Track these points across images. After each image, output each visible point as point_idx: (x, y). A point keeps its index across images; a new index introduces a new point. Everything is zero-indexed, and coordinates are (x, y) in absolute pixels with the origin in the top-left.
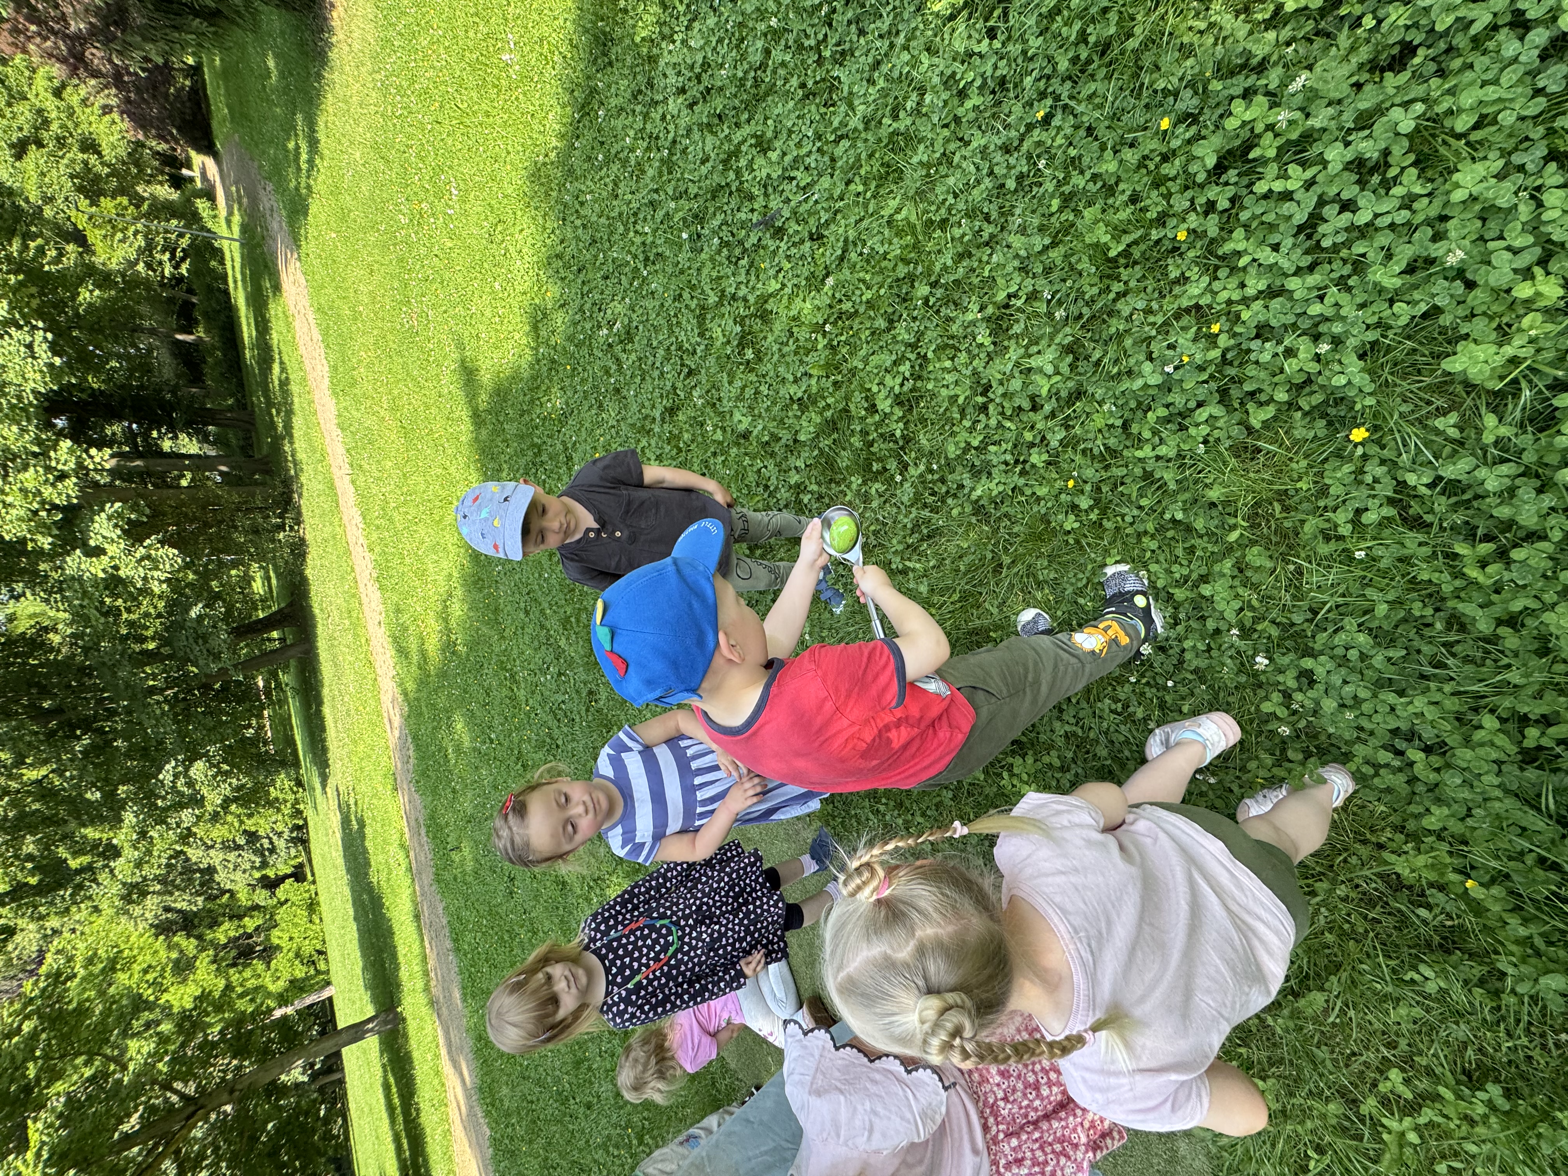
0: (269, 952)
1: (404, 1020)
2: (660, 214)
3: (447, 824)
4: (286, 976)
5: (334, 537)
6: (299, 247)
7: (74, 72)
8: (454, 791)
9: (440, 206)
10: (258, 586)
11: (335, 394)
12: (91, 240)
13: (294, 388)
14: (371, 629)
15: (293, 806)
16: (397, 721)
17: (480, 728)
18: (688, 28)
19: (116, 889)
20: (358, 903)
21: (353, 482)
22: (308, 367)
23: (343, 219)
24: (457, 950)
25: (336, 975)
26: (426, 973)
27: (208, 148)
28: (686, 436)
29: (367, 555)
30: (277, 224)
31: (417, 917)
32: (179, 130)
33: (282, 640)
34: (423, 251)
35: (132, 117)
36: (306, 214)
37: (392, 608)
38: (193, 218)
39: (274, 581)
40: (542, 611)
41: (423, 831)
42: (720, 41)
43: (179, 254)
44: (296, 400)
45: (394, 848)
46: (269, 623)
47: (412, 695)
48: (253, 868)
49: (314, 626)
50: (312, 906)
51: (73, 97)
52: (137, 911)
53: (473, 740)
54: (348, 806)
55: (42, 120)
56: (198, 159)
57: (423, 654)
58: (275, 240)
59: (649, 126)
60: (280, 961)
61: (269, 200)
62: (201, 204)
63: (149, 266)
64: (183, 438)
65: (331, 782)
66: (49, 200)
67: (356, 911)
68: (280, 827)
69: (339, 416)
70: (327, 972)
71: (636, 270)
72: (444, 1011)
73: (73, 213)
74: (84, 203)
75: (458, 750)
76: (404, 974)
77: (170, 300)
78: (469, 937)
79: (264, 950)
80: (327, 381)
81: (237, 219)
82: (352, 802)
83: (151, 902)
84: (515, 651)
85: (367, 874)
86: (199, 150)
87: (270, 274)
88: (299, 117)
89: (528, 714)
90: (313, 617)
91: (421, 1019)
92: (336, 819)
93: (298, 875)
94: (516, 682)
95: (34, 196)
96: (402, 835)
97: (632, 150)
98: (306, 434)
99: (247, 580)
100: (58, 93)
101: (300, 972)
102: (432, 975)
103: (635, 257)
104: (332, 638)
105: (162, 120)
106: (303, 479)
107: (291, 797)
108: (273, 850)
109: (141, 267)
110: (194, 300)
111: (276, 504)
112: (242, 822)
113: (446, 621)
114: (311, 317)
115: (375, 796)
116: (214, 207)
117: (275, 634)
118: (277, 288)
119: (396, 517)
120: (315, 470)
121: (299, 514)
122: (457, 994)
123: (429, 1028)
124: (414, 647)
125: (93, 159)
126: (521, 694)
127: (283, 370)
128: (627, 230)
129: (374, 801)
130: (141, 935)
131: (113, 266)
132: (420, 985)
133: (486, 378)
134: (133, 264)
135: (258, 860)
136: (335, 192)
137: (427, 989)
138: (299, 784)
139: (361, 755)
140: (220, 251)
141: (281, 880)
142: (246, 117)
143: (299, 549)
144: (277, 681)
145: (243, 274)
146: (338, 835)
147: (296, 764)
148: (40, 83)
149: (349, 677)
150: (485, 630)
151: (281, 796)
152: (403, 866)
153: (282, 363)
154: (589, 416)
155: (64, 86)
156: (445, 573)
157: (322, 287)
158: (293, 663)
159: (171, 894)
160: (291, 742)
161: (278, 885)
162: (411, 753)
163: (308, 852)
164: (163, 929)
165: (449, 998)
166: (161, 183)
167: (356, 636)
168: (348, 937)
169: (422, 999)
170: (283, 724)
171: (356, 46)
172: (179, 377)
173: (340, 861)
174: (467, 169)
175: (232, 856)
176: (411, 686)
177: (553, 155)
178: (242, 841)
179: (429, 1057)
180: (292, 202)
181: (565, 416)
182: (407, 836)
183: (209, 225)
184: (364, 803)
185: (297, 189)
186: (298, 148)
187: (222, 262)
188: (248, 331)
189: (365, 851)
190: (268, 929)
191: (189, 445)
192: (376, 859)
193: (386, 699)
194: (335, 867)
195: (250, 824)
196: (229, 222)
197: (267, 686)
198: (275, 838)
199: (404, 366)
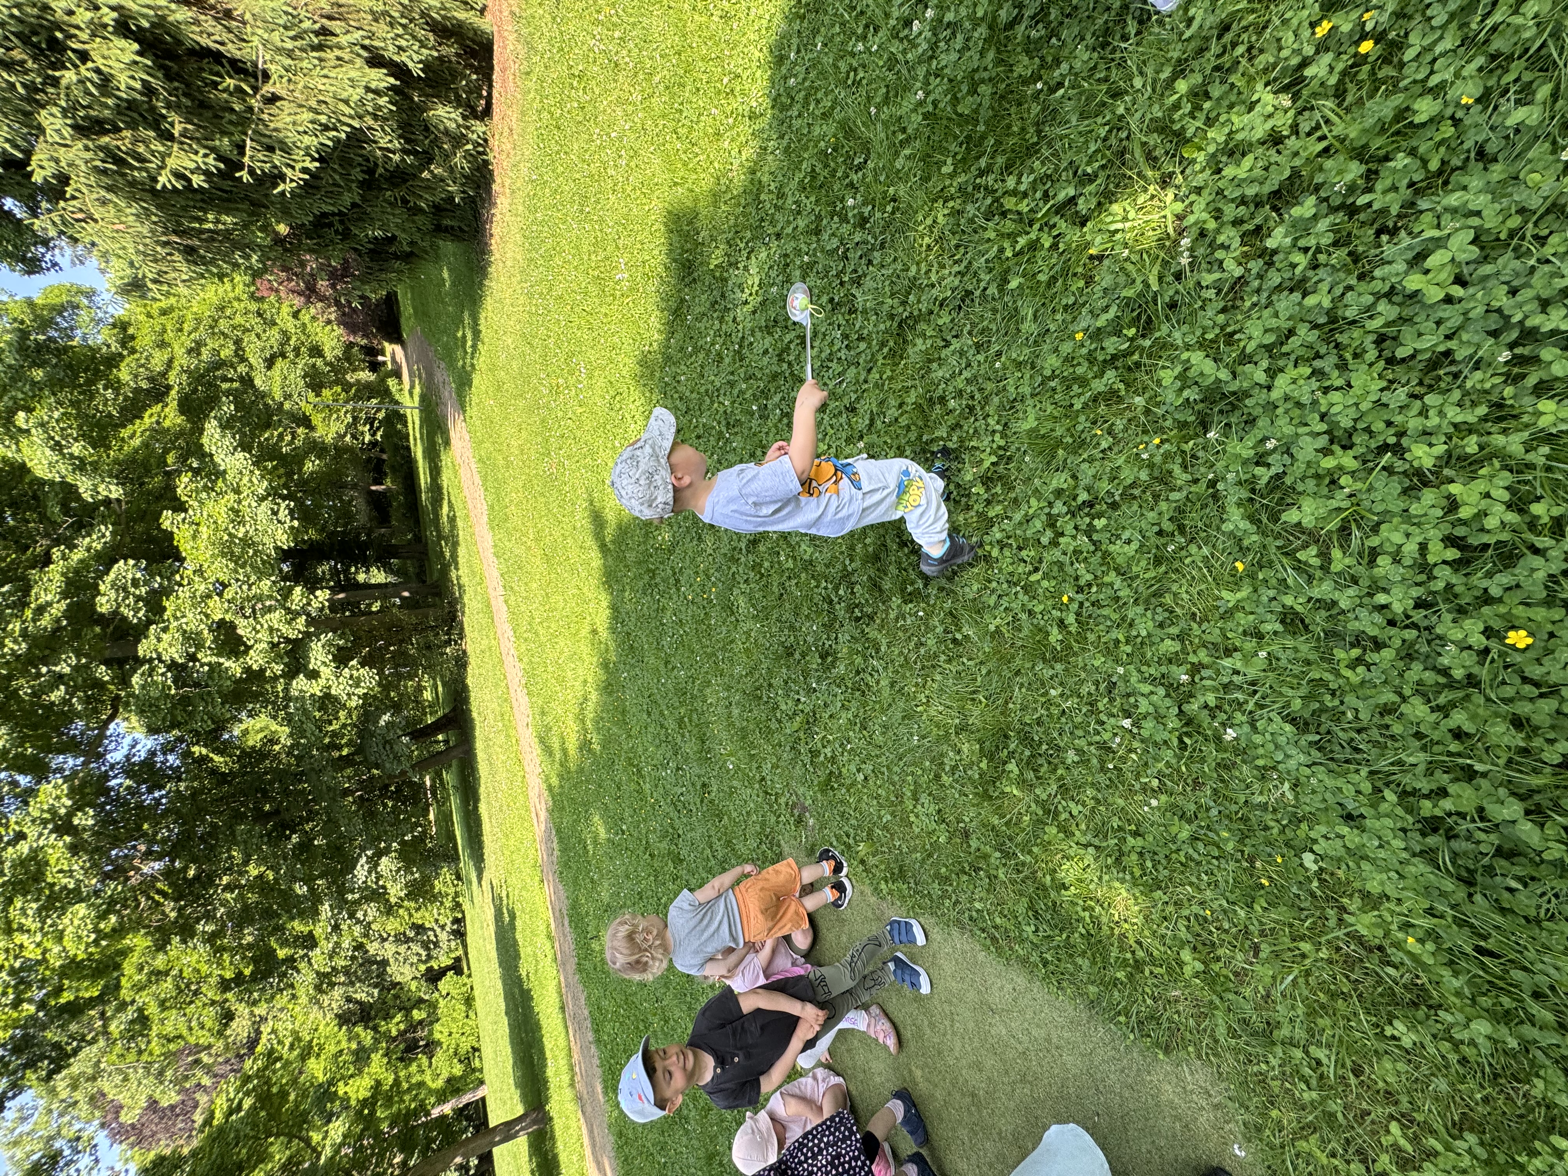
0: (431, 1047)
1: (551, 1119)
2: (735, 392)
3: (587, 913)
4: (445, 1075)
5: (490, 649)
6: (465, 411)
7: (308, 301)
8: (592, 881)
9: (572, 381)
10: (427, 695)
11: (492, 528)
12: (314, 422)
13: (460, 523)
14: (520, 730)
15: (454, 900)
16: (543, 815)
17: (614, 822)
18: (748, 258)
19: (311, 977)
20: (509, 996)
21: (506, 602)
22: (470, 505)
23: (499, 389)
24: (598, 1041)
25: (489, 1075)
26: (571, 1068)
27: (396, 337)
28: (766, 564)
29: (518, 664)
30: (448, 393)
31: (562, 1009)
32: (378, 329)
33: (446, 742)
34: (560, 414)
35: (346, 325)
36: (470, 387)
37: (537, 711)
38: (384, 393)
39: (440, 689)
40: (661, 713)
41: (566, 923)
42: (771, 267)
43: (376, 424)
44: (461, 533)
45: (542, 940)
46: (437, 727)
47: (557, 790)
48: (420, 961)
49: (473, 728)
50: (469, 1001)
51: (305, 317)
52: (325, 999)
53: (608, 831)
54: (501, 899)
55: (286, 336)
56: (389, 347)
57: (565, 751)
58: (446, 405)
59: (724, 327)
60: (440, 1058)
61: (442, 375)
62: (391, 382)
63: (354, 437)
64: (374, 570)
65: (486, 875)
66: (288, 397)
67: (507, 1006)
68: (442, 920)
69: (495, 546)
70: (481, 1070)
71: (721, 432)
72: (589, 1109)
73: (303, 404)
74: (311, 395)
75: (595, 842)
76: (550, 1072)
77: (369, 460)
78: (608, 1027)
79: (427, 1045)
80: (485, 519)
81: (417, 390)
82: (504, 894)
83: (337, 993)
84: (640, 749)
85: (517, 967)
86: (391, 342)
87: (442, 433)
88: (466, 315)
89: (653, 807)
90: (472, 720)
91: (567, 1118)
92: (490, 912)
93: (457, 967)
94: (642, 777)
95: (278, 396)
96: (548, 926)
97: (713, 344)
98: (469, 561)
99: (420, 689)
100: (296, 315)
101: (458, 1070)
102: (577, 1069)
103: (719, 423)
104: (488, 739)
105: (365, 324)
106: (466, 599)
107: (451, 891)
108: (436, 944)
109: (348, 438)
110: (385, 457)
111: (445, 622)
112: (411, 915)
113: (583, 721)
114: (473, 466)
115: (524, 888)
116: (400, 382)
117: (440, 737)
118: (447, 443)
119: (541, 631)
120: (476, 592)
121: (462, 629)
122: (599, 1088)
123: (573, 1124)
124: (556, 746)
125: (319, 362)
126: (647, 787)
127: (451, 506)
128: (712, 402)
129: (524, 893)
130: (328, 1024)
131: (329, 440)
132: (566, 1079)
133: (610, 516)
134: (342, 436)
135: (424, 953)
136: (493, 368)
137: (572, 1085)
138: (459, 877)
139: (512, 848)
140: (405, 416)
141: (443, 972)
142: (426, 314)
143: (461, 662)
144: (442, 780)
145: (421, 434)
146: (492, 928)
147: (456, 858)
148: (285, 310)
149: (502, 775)
150: (615, 729)
151: (443, 889)
152: (550, 956)
153: (449, 502)
154: (691, 546)
155: (299, 311)
156: (582, 678)
157: (482, 442)
158: (454, 763)
159: (352, 984)
160: (452, 838)
161: (440, 979)
162: (555, 845)
163: (465, 946)
164: (344, 1019)
165: (592, 1093)
166: (363, 370)
167: (508, 736)
168: (499, 1034)
169: (568, 1094)
170: (445, 818)
171: (509, 263)
172: (371, 520)
173: (494, 954)
174: (592, 355)
175: (402, 949)
176: (555, 781)
177: (655, 344)
178: (411, 934)
179: (575, 1158)
180: (460, 377)
181: (674, 545)
182: (553, 926)
183: (397, 397)
184: (515, 895)
185: (463, 367)
186: (464, 336)
187: (405, 424)
188: (424, 478)
189: (515, 943)
190: (431, 1023)
191: (378, 576)
192: (525, 951)
193: (533, 794)
194: (489, 960)
195: (418, 918)
196: (411, 393)
197: (433, 786)
198: (438, 930)
199: (546, 504)
